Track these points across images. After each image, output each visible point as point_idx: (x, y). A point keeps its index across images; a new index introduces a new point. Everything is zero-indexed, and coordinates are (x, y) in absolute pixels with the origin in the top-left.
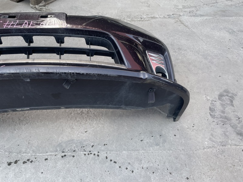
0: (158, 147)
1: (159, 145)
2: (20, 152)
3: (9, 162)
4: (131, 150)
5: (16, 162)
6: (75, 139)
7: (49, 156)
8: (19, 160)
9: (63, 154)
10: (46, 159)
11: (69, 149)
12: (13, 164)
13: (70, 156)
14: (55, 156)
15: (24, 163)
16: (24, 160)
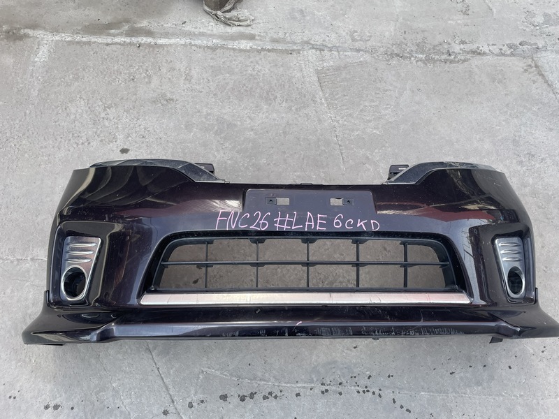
0: (480, 388)
1: (481, 385)
2: (255, 378)
3: (241, 395)
4: (434, 390)
5: (252, 396)
6: (339, 360)
7: (302, 390)
8: (255, 393)
9: (323, 388)
10: (298, 395)
11: (332, 379)
12: (247, 399)
13: (335, 392)
14: (311, 389)
15: (265, 398)
16: (264, 394)
